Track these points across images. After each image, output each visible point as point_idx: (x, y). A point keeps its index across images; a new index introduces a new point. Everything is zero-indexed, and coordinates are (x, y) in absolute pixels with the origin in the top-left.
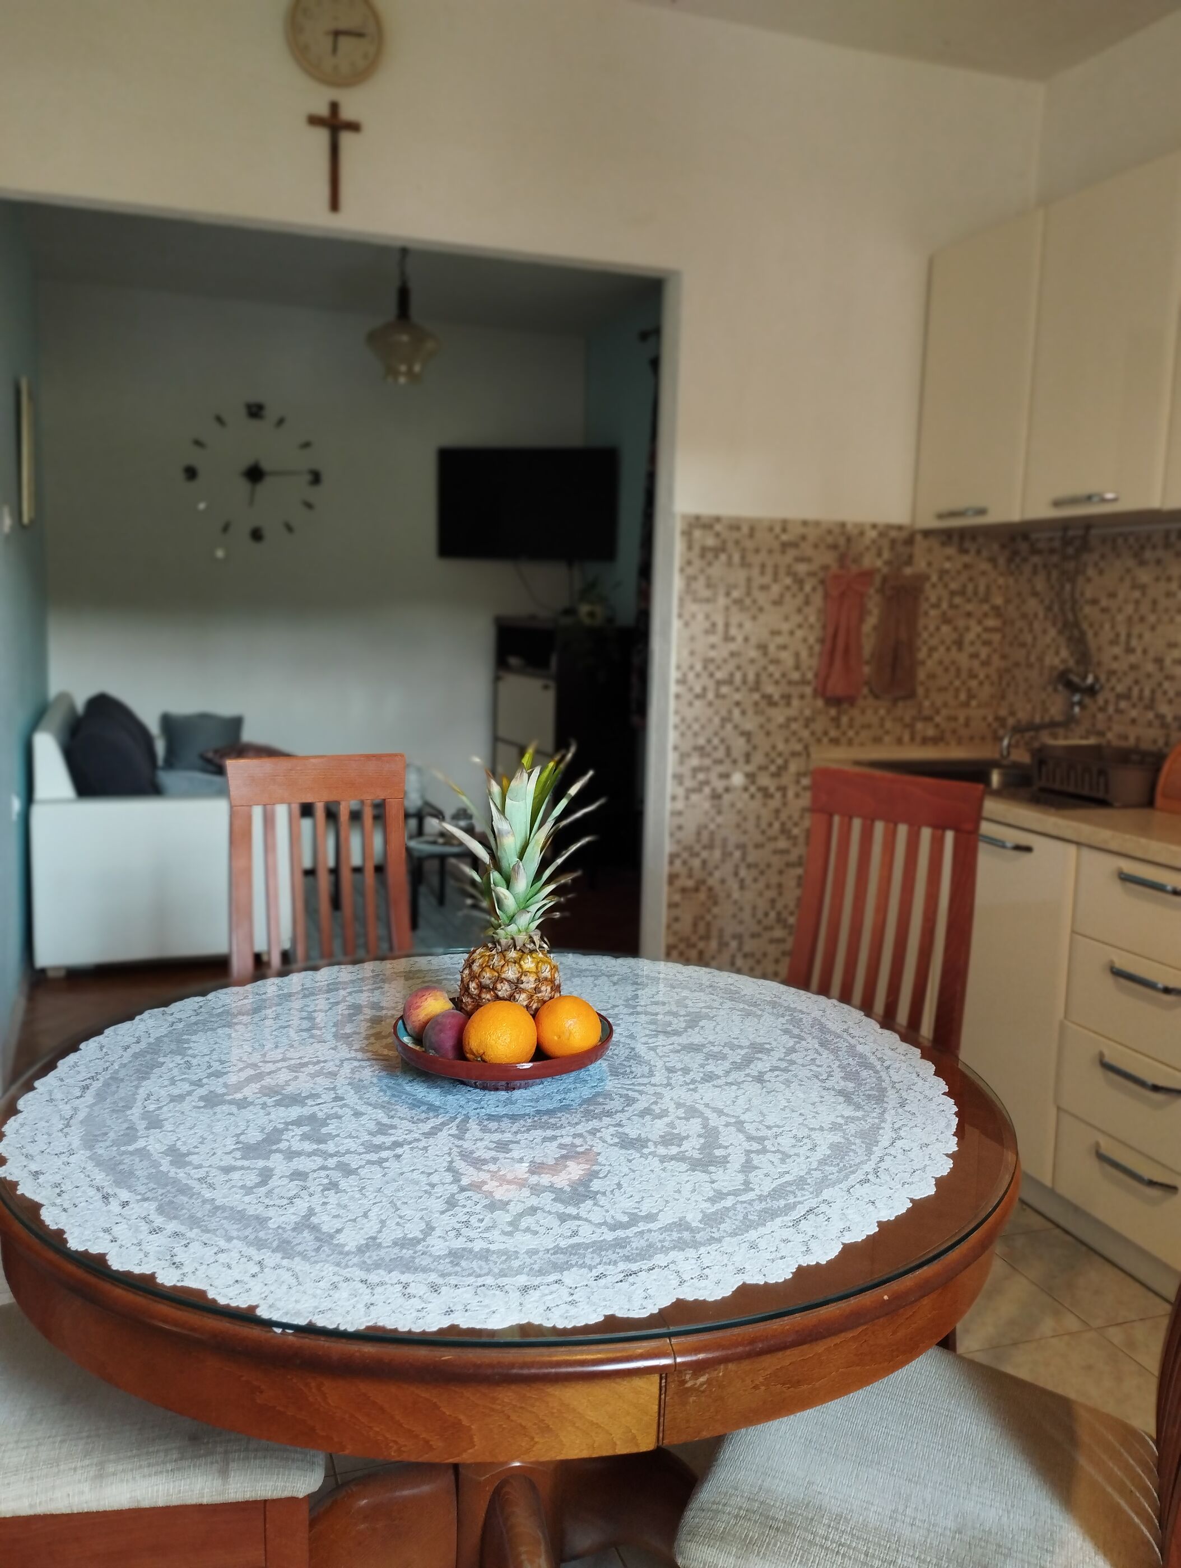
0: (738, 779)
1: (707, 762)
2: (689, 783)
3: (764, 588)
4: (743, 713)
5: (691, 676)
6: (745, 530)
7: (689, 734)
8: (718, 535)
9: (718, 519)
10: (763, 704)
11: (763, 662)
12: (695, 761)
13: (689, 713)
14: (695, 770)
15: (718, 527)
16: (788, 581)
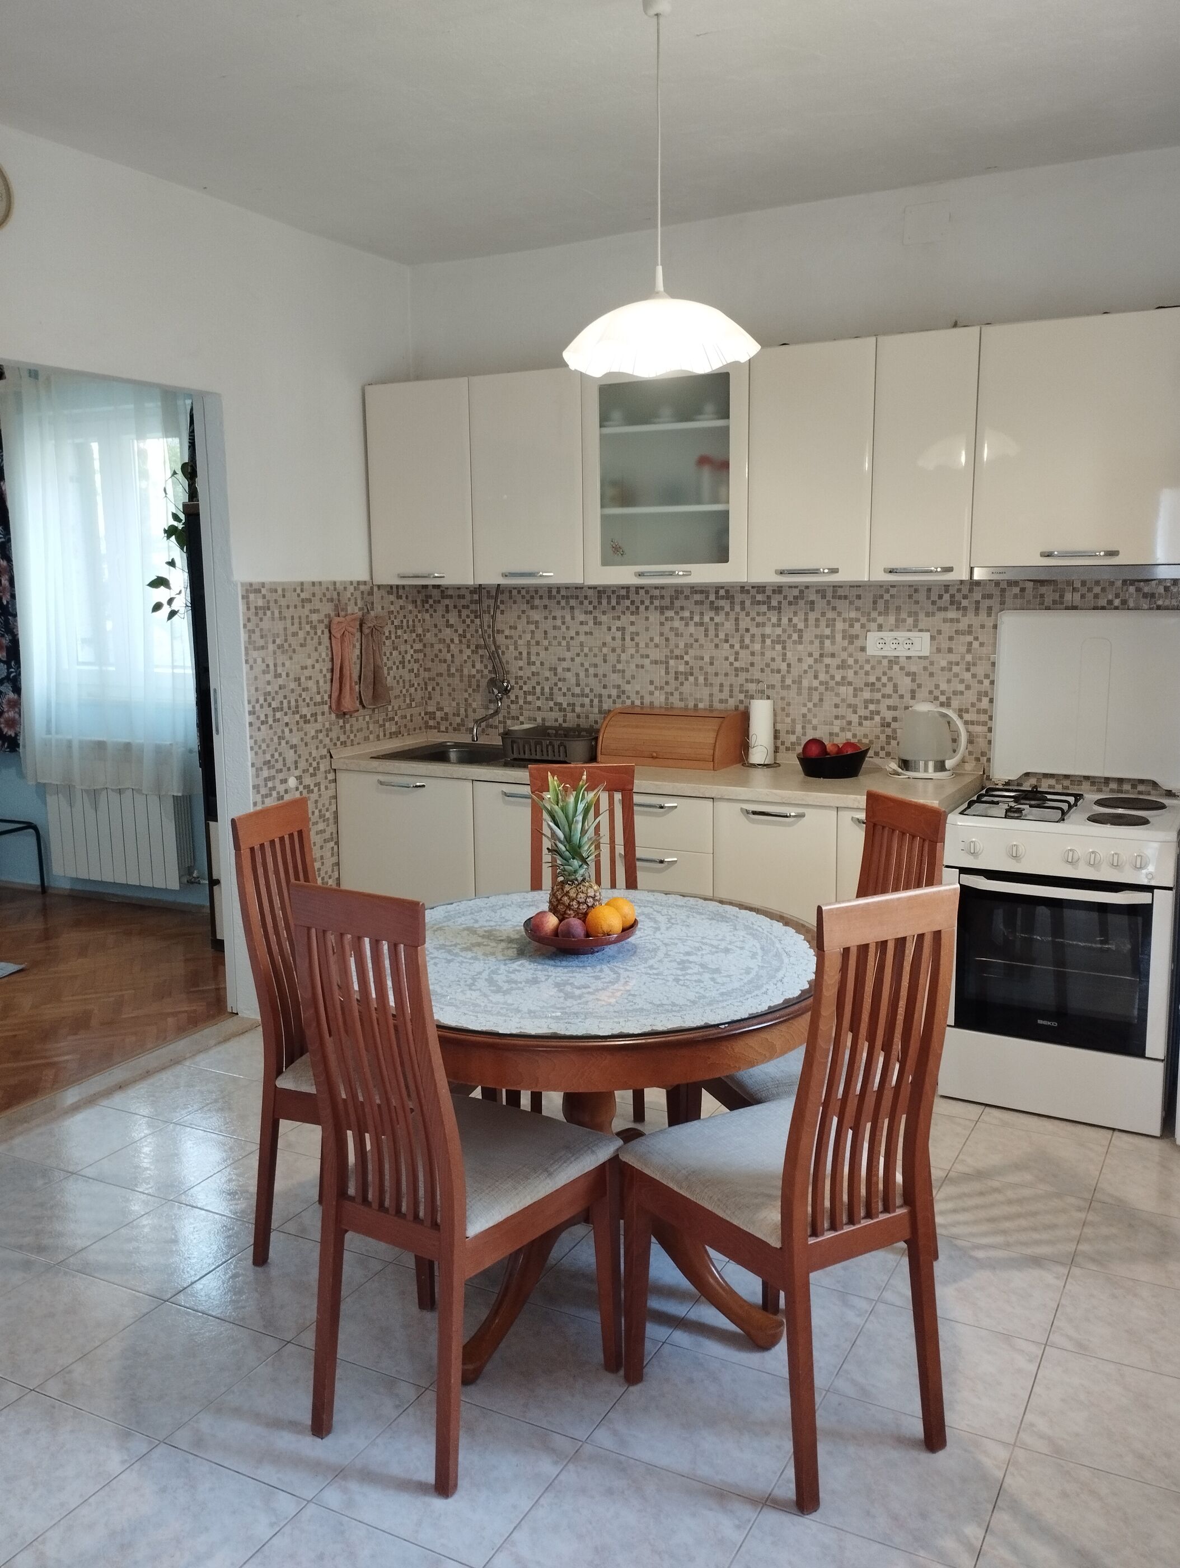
0: (292, 782)
1: (273, 772)
2: (264, 791)
3: (295, 634)
4: (291, 731)
5: (258, 706)
6: (280, 592)
7: (260, 752)
8: (264, 597)
9: (263, 585)
10: (301, 722)
11: (299, 690)
12: (265, 773)
13: (259, 736)
14: (266, 780)
15: (264, 591)
16: (308, 628)
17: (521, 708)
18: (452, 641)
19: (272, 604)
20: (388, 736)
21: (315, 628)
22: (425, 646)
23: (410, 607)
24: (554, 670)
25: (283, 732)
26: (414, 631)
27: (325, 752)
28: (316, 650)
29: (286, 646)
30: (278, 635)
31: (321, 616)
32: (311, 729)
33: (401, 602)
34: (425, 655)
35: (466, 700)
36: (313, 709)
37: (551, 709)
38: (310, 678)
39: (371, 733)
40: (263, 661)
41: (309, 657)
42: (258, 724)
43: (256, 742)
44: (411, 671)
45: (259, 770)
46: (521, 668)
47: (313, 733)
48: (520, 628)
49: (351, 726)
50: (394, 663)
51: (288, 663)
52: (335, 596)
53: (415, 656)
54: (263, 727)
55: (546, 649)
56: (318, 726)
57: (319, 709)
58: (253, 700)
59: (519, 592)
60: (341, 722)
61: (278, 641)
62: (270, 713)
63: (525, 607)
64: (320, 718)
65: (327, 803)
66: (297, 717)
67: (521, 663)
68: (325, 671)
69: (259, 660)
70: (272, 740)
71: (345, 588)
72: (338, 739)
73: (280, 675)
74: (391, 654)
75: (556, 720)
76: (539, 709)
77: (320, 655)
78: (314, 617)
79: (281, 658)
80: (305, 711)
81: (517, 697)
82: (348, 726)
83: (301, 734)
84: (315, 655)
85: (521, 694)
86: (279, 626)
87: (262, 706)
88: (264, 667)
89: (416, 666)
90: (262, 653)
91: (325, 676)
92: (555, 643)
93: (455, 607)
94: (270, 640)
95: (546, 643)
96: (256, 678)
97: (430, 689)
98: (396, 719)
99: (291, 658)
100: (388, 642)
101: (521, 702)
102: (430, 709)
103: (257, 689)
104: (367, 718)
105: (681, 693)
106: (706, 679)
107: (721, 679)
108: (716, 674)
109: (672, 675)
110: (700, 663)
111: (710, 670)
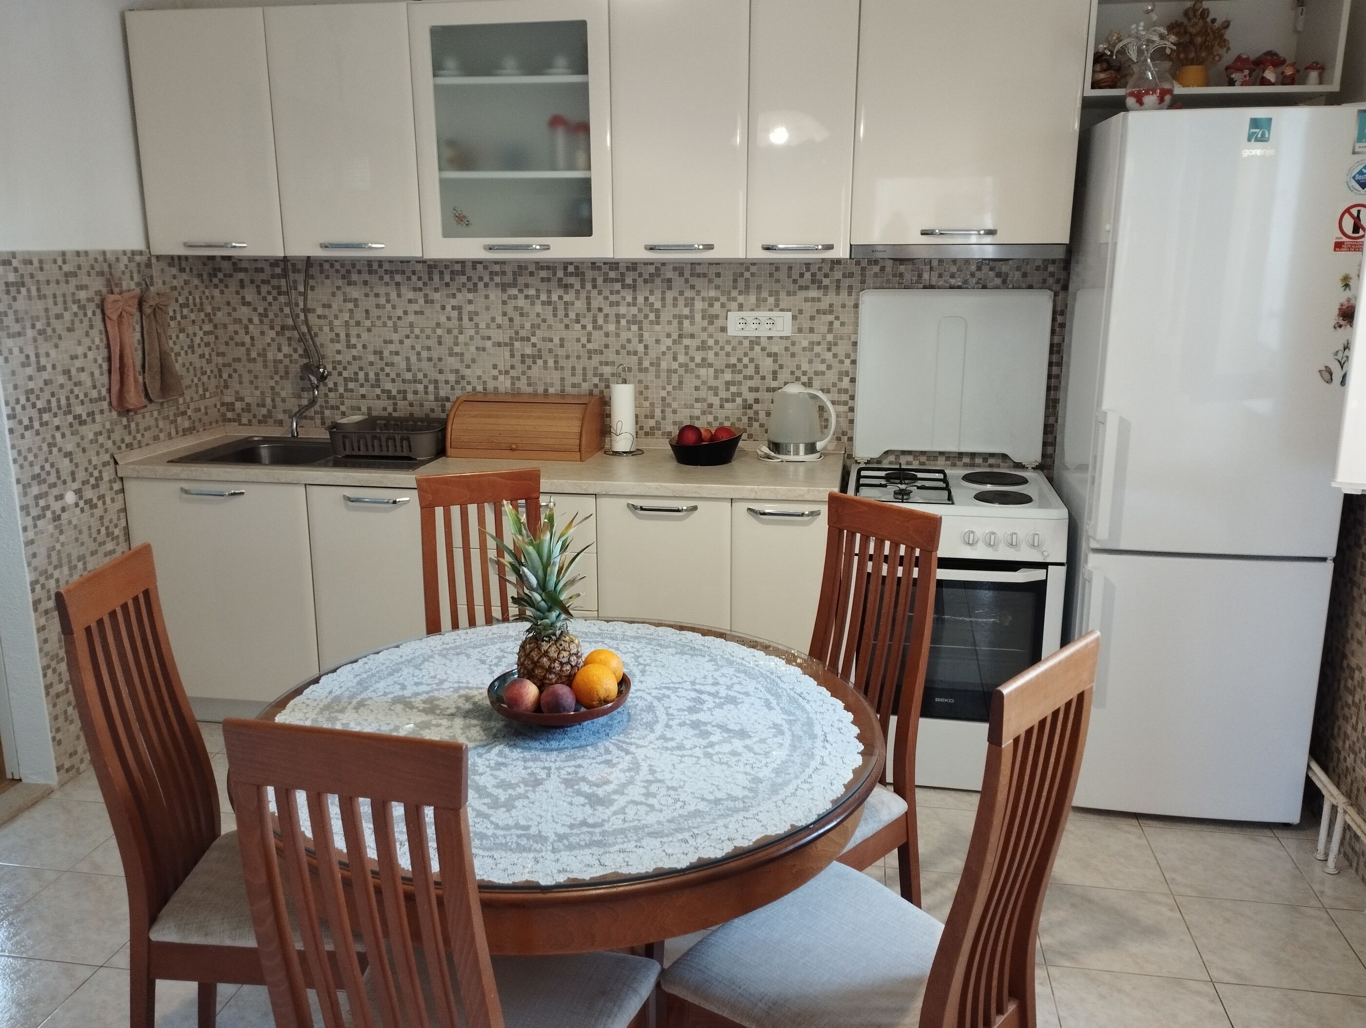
0: (70, 498)
1: (45, 488)
2: (34, 512)
5: (18, 408)
7: (26, 464)
17: (341, 396)
18: (250, 321)
19: (27, 279)
20: (181, 433)
21: (83, 308)
22: (215, 327)
23: (196, 281)
24: (379, 353)
25: (53, 437)
26: (201, 310)
27: (107, 458)
28: (87, 334)
29: (49, 331)
30: (38, 318)
31: (91, 293)
32: (88, 432)
33: (185, 276)
34: (217, 338)
35: (272, 388)
36: (88, 407)
37: (378, 397)
38: (82, 369)
39: (161, 431)
40: (21, 350)
41: (79, 343)
42: (20, 430)
43: (19, 453)
44: (202, 356)
45: (26, 487)
46: (339, 352)
47: (91, 436)
48: (335, 306)
49: (137, 424)
50: (182, 348)
51: (53, 353)
52: (106, 269)
53: (206, 339)
54: (28, 434)
55: (369, 330)
56: (97, 427)
57: (96, 407)
58: (12, 403)
59: (332, 266)
60: (124, 421)
61: (39, 325)
62: (34, 414)
63: (340, 282)
64: (98, 417)
65: (115, 517)
66: (70, 418)
67: (338, 346)
68: (100, 361)
69: (16, 351)
70: (40, 448)
71: (118, 259)
72: (123, 441)
73: (44, 368)
74: (178, 337)
75: (385, 409)
76: (363, 396)
77: (93, 342)
78: (82, 295)
79: (44, 347)
80: (79, 410)
81: (335, 384)
82: (133, 425)
83: (77, 439)
84: (87, 342)
85: (340, 380)
86: (39, 307)
87: (24, 408)
88: (22, 358)
89: (207, 351)
90: (20, 341)
91: (100, 366)
92: (379, 323)
93: (252, 282)
94: (28, 324)
95: (368, 323)
96: (13, 373)
97: (225, 376)
98: (189, 412)
99: (56, 346)
100: (172, 323)
101: (341, 390)
102: (228, 399)
103: (16, 387)
104: (155, 413)
105: (529, 378)
106: (556, 362)
107: (573, 361)
108: (568, 357)
109: (518, 357)
110: (550, 345)
111: (561, 352)
